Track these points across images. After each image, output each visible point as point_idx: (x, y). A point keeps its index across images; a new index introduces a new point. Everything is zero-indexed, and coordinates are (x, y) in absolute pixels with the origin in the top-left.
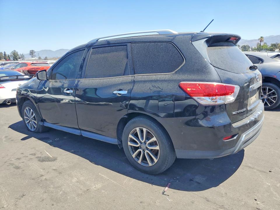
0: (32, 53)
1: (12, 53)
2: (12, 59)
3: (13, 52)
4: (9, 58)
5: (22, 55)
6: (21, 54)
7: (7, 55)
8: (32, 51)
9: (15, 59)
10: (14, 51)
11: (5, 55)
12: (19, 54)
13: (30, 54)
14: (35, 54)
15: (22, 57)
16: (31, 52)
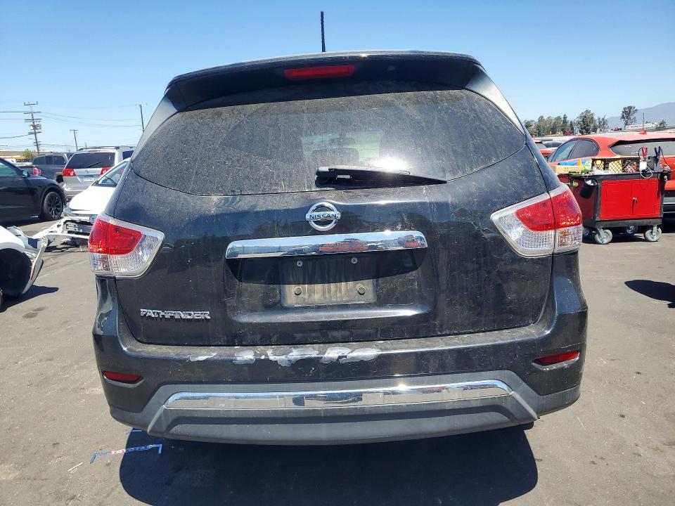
0: (628, 114)
1: (581, 117)
2: (577, 130)
3: (584, 114)
4: (572, 129)
5: (603, 119)
6: (602, 117)
7: (569, 123)
8: (630, 108)
9: (584, 131)
10: (587, 111)
11: (565, 122)
12: (596, 117)
13: (623, 117)
14: (636, 115)
15: (603, 124)
16: (625, 112)
